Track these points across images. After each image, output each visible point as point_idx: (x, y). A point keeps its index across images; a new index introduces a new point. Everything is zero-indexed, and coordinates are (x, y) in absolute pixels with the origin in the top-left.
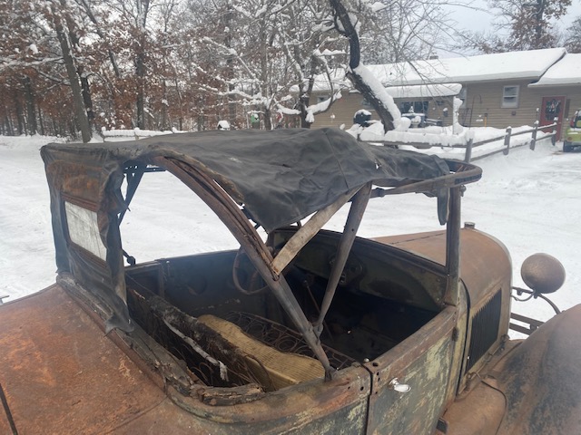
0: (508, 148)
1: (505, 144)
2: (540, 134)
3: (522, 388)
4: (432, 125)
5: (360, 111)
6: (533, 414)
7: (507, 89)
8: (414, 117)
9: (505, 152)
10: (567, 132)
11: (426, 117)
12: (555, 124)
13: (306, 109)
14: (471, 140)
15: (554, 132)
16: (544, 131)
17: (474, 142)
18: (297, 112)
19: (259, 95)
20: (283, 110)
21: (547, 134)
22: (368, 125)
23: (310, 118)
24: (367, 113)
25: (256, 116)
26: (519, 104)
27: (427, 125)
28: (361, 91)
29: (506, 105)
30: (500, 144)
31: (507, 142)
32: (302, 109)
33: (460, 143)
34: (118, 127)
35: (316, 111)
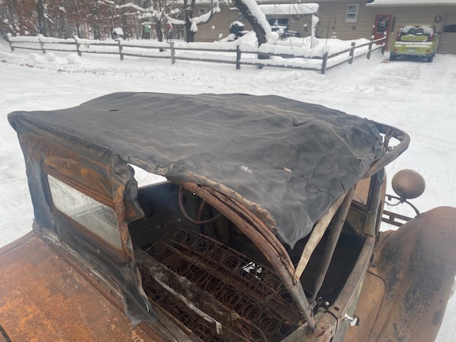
0: (352, 58)
1: (350, 55)
2: (374, 46)
3: (397, 275)
4: (292, 36)
5: (235, 23)
6: (407, 296)
7: (350, 7)
8: (278, 29)
9: (350, 61)
10: (393, 44)
11: (287, 29)
12: (385, 37)
13: (190, 20)
14: (327, 53)
15: (384, 44)
16: (377, 43)
17: (329, 55)
18: (183, 22)
19: (152, 8)
20: (172, 21)
21: (379, 45)
22: (241, 35)
23: (194, 28)
24: (240, 24)
25: (149, 27)
26: (358, 20)
27: (288, 36)
28: (240, 8)
29: (348, 20)
30: (346, 56)
31: (351, 54)
32: (187, 20)
33: (318, 56)
34: (22, 34)
35: (199, 22)
